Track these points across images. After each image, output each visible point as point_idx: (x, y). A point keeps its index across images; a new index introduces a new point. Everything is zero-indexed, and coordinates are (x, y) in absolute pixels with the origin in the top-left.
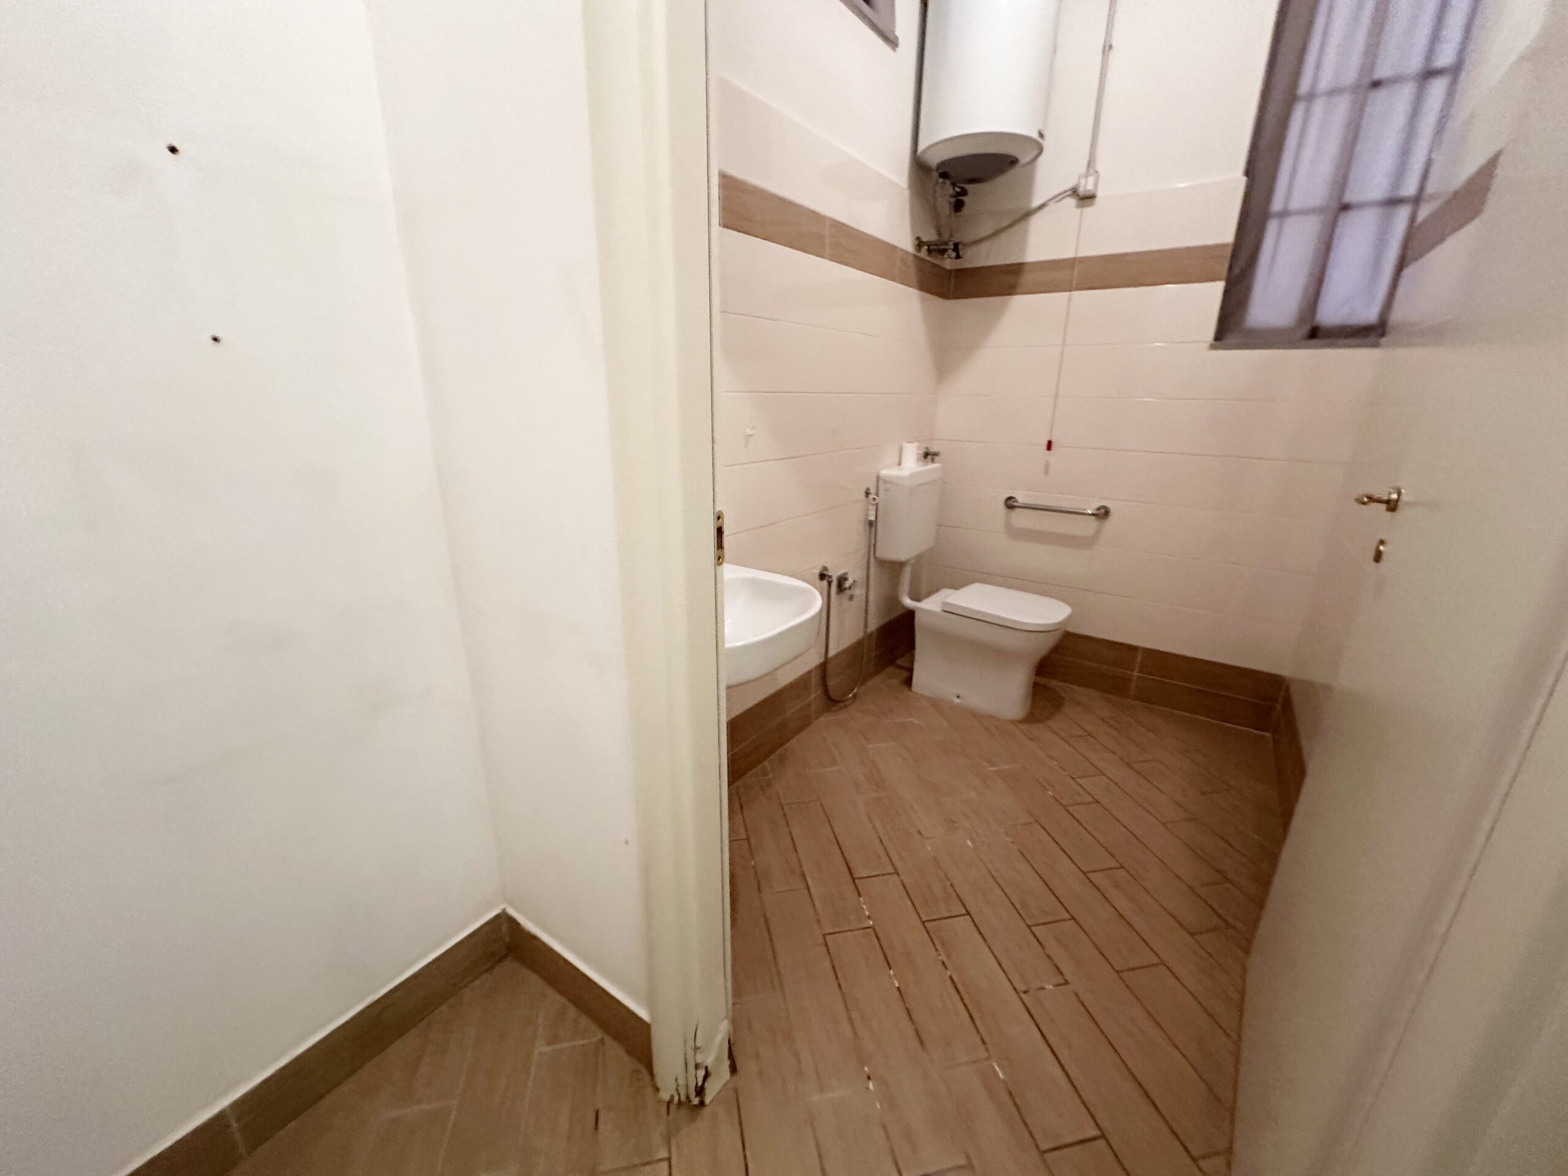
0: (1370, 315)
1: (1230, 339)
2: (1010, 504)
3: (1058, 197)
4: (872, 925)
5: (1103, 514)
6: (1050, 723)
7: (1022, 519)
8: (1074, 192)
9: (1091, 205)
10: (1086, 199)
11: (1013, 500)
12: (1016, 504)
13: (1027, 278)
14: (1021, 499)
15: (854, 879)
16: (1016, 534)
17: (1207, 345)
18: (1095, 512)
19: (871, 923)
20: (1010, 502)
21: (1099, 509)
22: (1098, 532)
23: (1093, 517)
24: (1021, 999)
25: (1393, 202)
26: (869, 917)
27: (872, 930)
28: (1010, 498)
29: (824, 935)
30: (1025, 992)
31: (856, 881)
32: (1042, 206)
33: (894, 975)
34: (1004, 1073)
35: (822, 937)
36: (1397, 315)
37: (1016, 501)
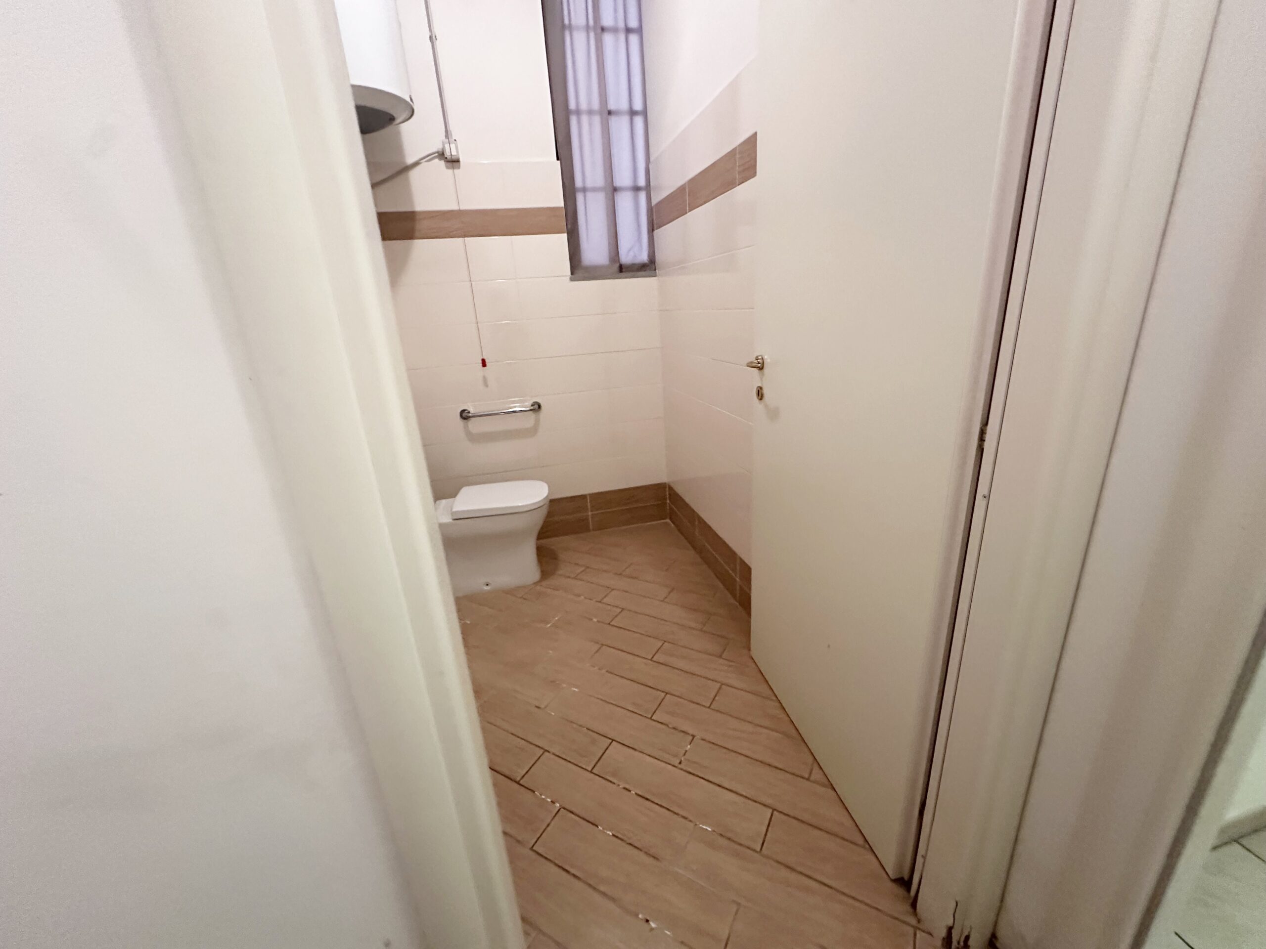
0: (644, 257)
1: (579, 273)
2: (465, 415)
3: (429, 157)
4: (560, 806)
5: (537, 407)
6: (560, 572)
7: (475, 426)
8: (441, 155)
9: (459, 168)
10: (454, 162)
11: (466, 411)
12: (470, 415)
13: (422, 226)
14: (472, 410)
15: (518, 783)
16: (474, 438)
17: (568, 278)
18: (532, 408)
19: (558, 805)
20: (464, 415)
21: (532, 405)
22: (537, 422)
23: (531, 412)
24: (681, 769)
25: (636, 189)
26: (553, 802)
27: (562, 809)
28: (463, 411)
29: (532, 849)
30: (680, 763)
31: (521, 782)
32: (416, 164)
33: (603, 829)
34: (709, 826)
35: (531, 853)
36: (659, 257)
37: (469, 412)
